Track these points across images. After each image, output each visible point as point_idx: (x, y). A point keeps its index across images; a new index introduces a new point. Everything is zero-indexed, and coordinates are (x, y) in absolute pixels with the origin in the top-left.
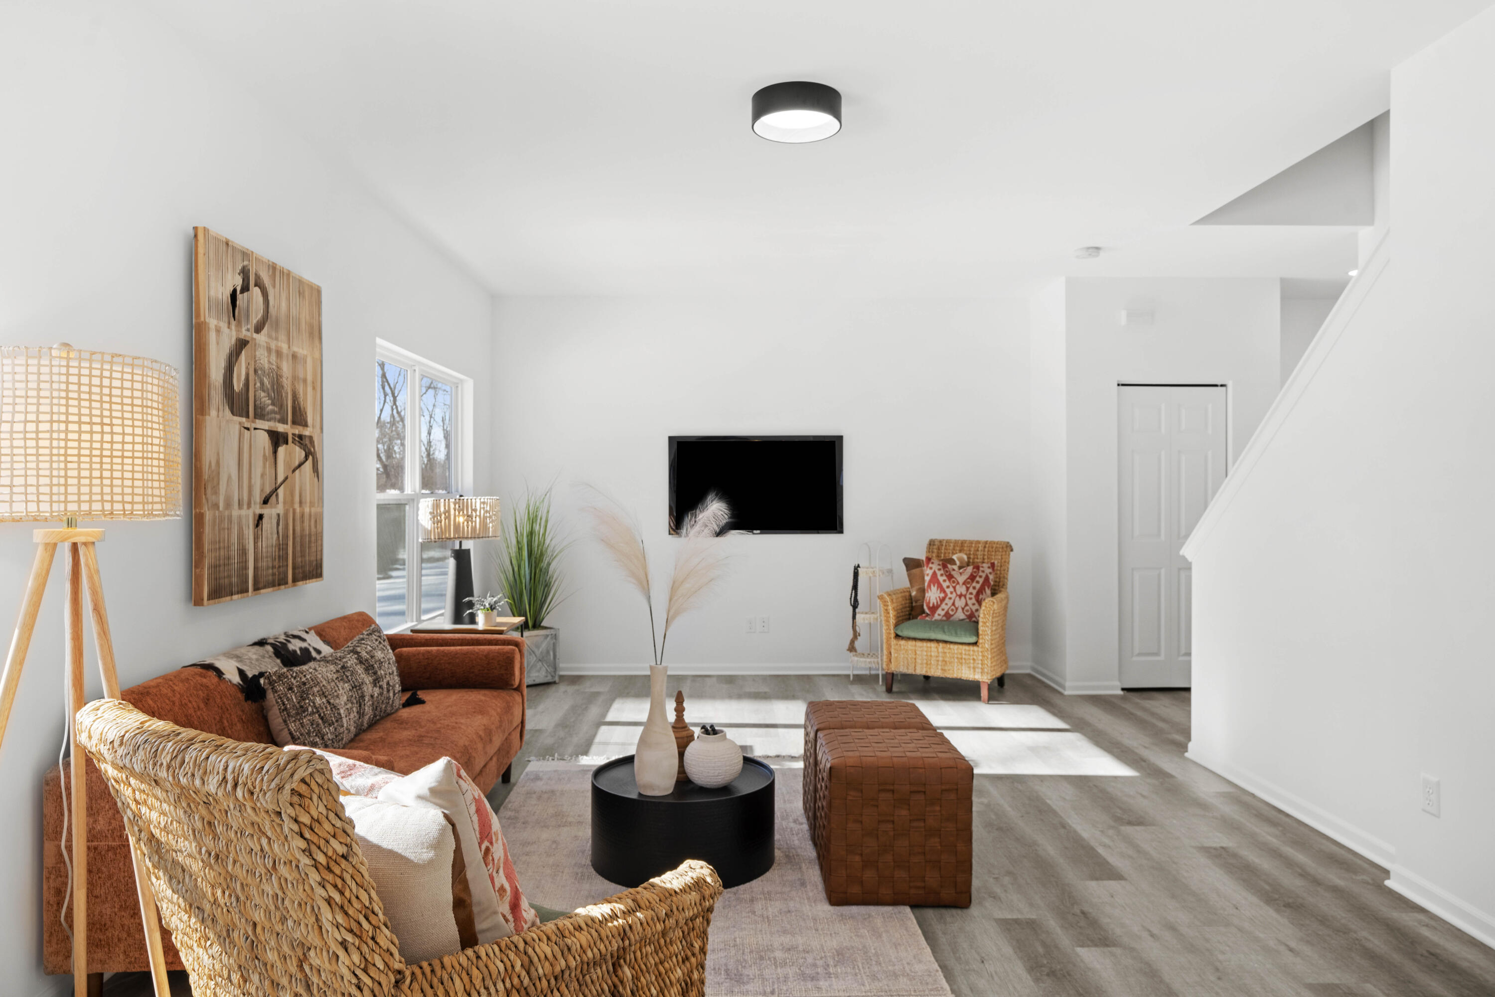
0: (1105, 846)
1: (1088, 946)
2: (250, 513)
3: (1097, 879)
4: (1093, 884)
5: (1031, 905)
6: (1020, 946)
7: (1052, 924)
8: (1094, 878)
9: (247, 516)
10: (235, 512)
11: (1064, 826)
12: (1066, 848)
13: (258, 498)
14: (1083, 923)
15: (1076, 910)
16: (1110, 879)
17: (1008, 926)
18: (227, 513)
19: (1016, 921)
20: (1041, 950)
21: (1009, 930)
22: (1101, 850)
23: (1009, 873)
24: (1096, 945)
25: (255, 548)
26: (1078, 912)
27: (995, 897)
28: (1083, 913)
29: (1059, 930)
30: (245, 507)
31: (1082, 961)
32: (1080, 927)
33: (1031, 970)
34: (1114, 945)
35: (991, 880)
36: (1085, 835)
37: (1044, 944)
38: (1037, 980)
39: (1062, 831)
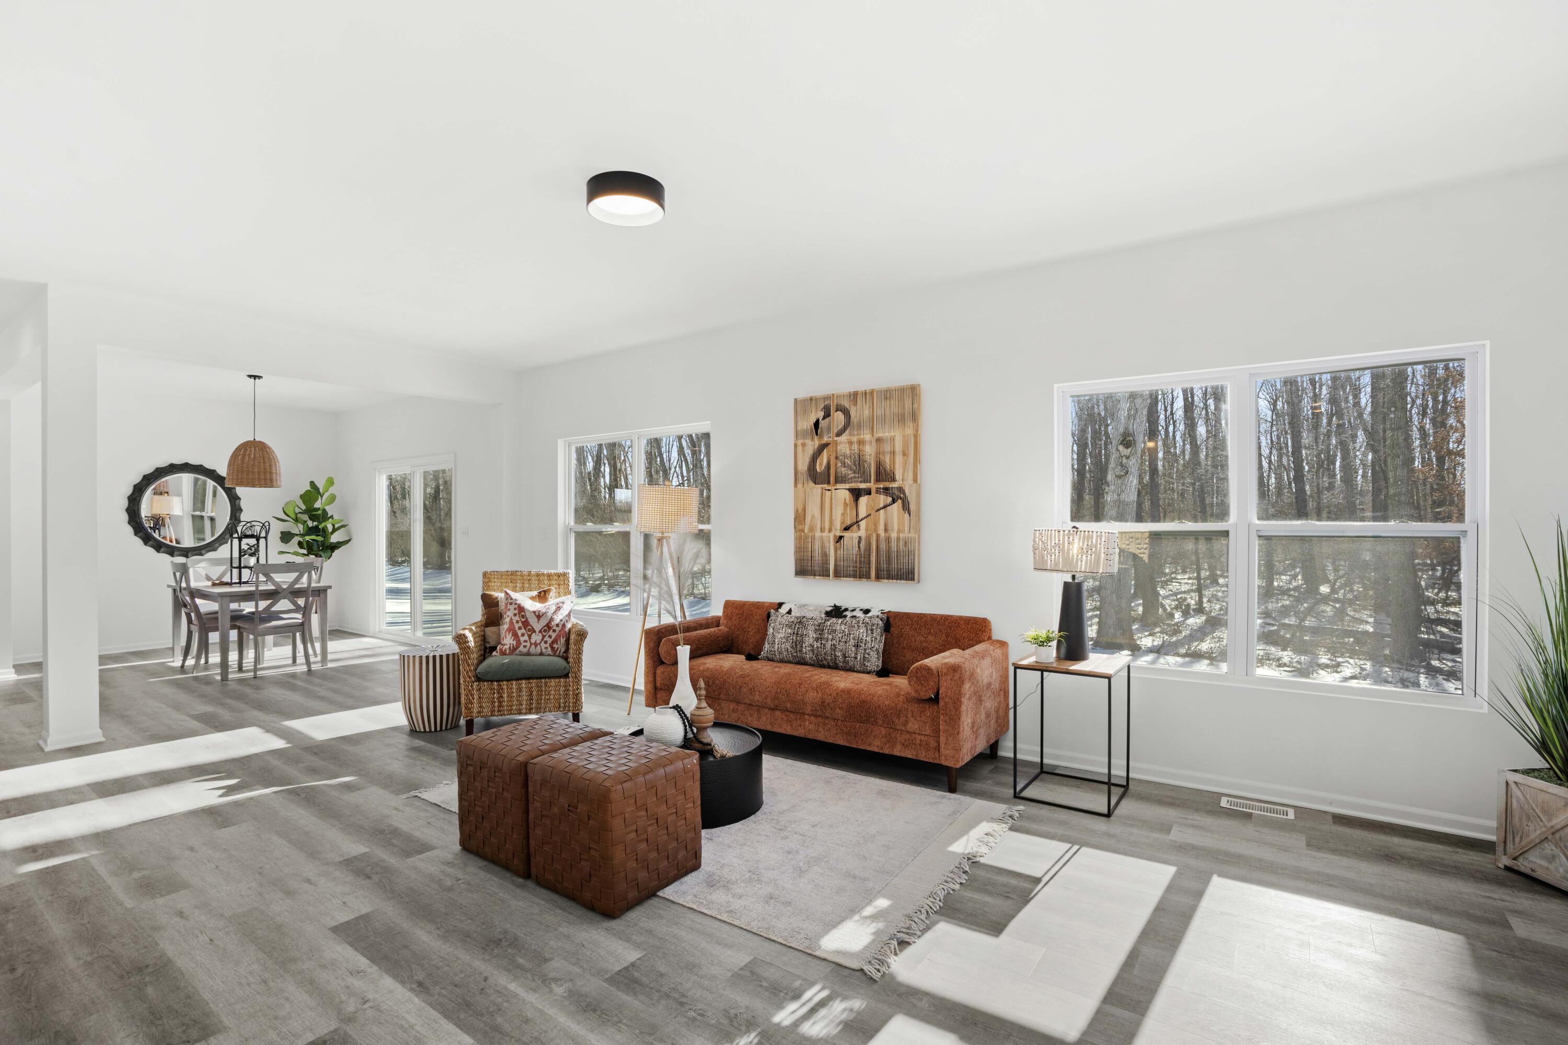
0: (357, 973)
1: (361, 855)
2: (832, 535)
3: (362, 917)
4: (365, 910)
5: (415, 868)
6: (409, 839)
7: (393, 861)
8: (365, 918)
9: (829, 537)
10: (818, 534)
11: (421, 988)
12: (405, 947)
13: (838, 525)
14: (368, 869)
15: (376, 878)
16: (348, 923)
17: (425, 847)
18: (810, 534)
19: (421, 852)
20: (394, 841)
21: (423, 845)
22: (363, 962)
23: (450, 889)
24: (355, 857)
25: (835, 554)
26: (374, 877)
27: (448, 864)
28: (369, 878)
29: (385, 857)
30: (827, 531)
31: (364, 845)
32: (369, 866)
33: (396, 829)
34: (340, 862)
35: (462, 877)
36: (388, 982)
37: (393, 845)
38: (390, 826)
39: (420, 976)
